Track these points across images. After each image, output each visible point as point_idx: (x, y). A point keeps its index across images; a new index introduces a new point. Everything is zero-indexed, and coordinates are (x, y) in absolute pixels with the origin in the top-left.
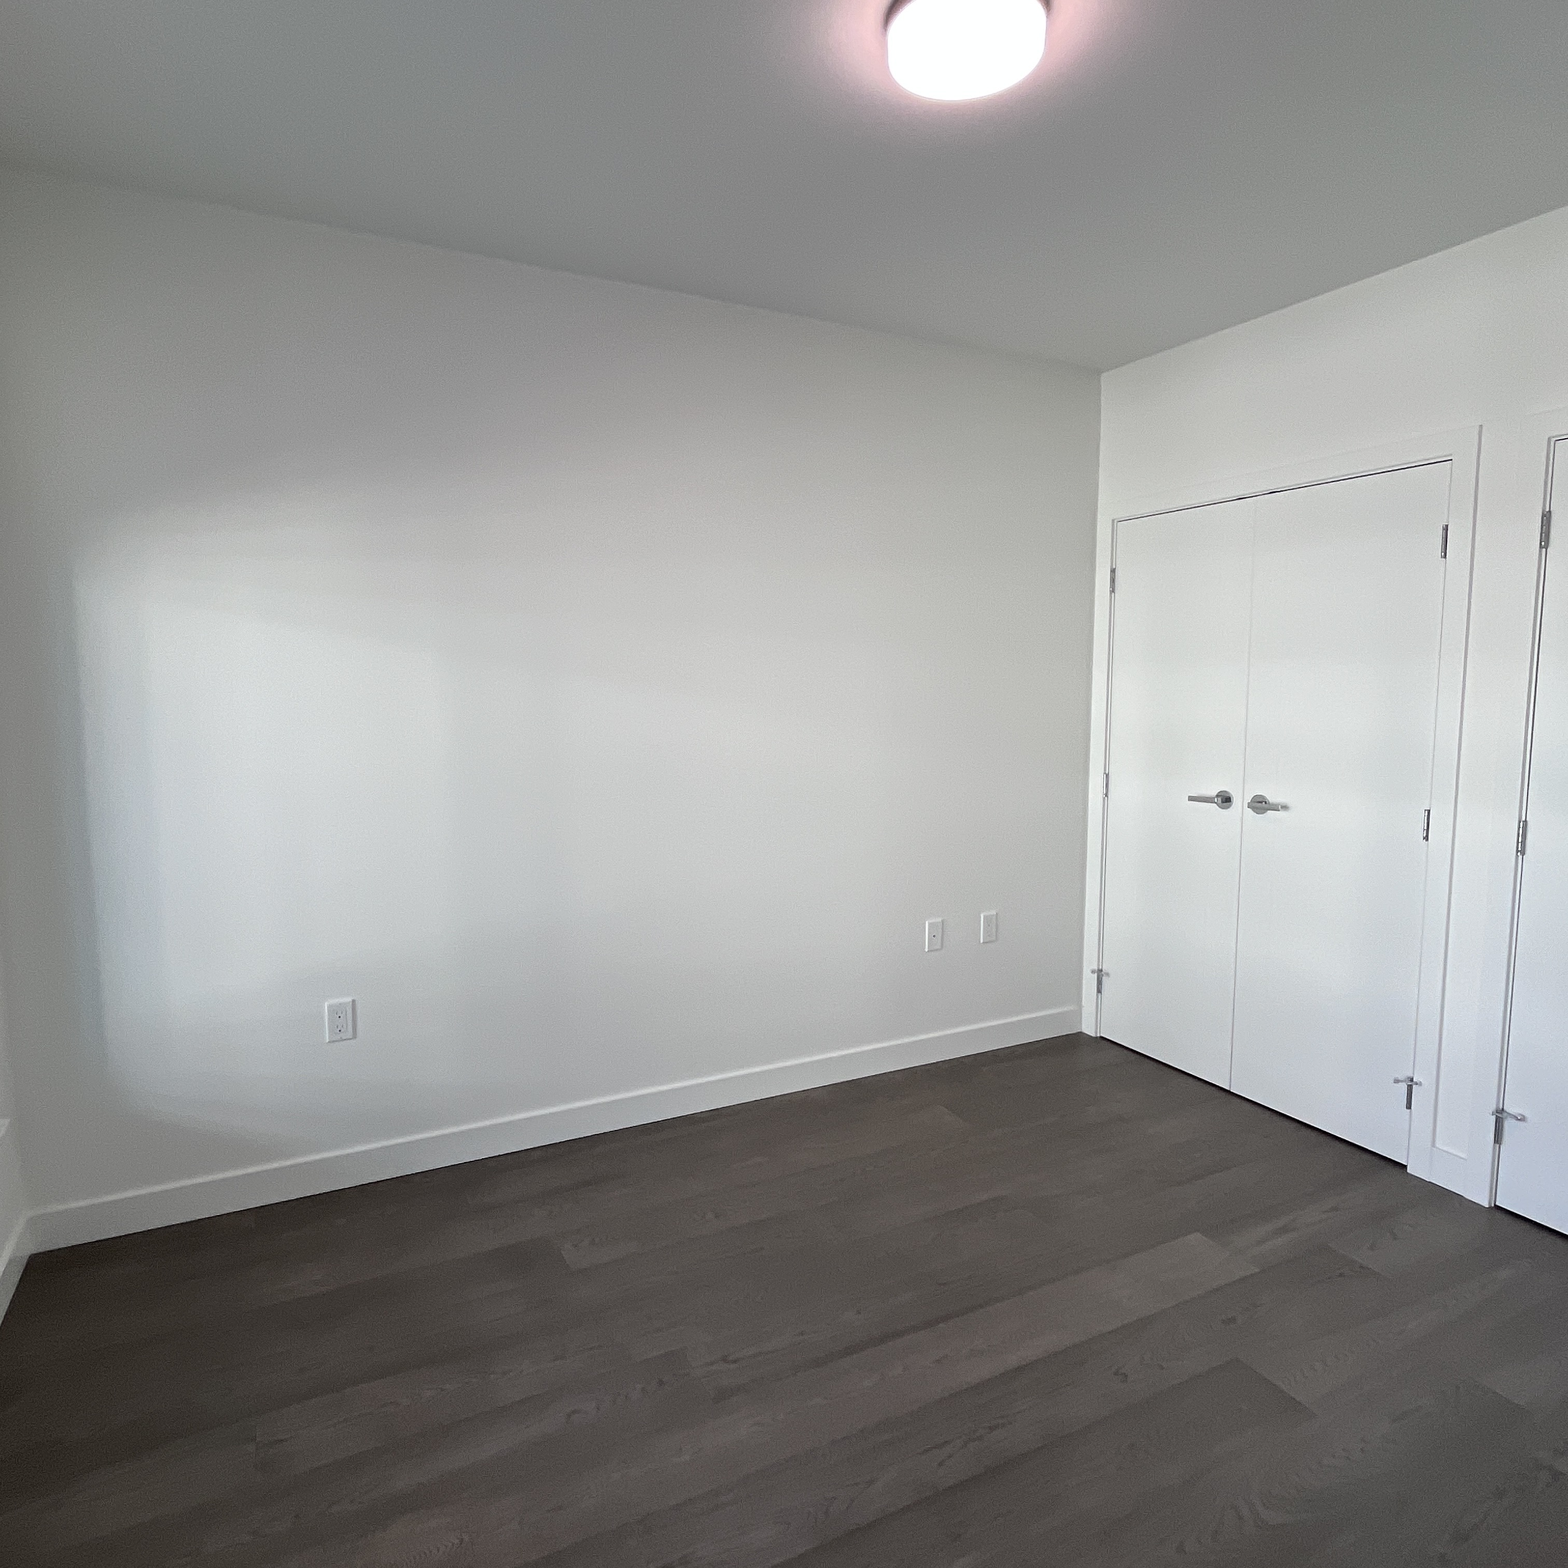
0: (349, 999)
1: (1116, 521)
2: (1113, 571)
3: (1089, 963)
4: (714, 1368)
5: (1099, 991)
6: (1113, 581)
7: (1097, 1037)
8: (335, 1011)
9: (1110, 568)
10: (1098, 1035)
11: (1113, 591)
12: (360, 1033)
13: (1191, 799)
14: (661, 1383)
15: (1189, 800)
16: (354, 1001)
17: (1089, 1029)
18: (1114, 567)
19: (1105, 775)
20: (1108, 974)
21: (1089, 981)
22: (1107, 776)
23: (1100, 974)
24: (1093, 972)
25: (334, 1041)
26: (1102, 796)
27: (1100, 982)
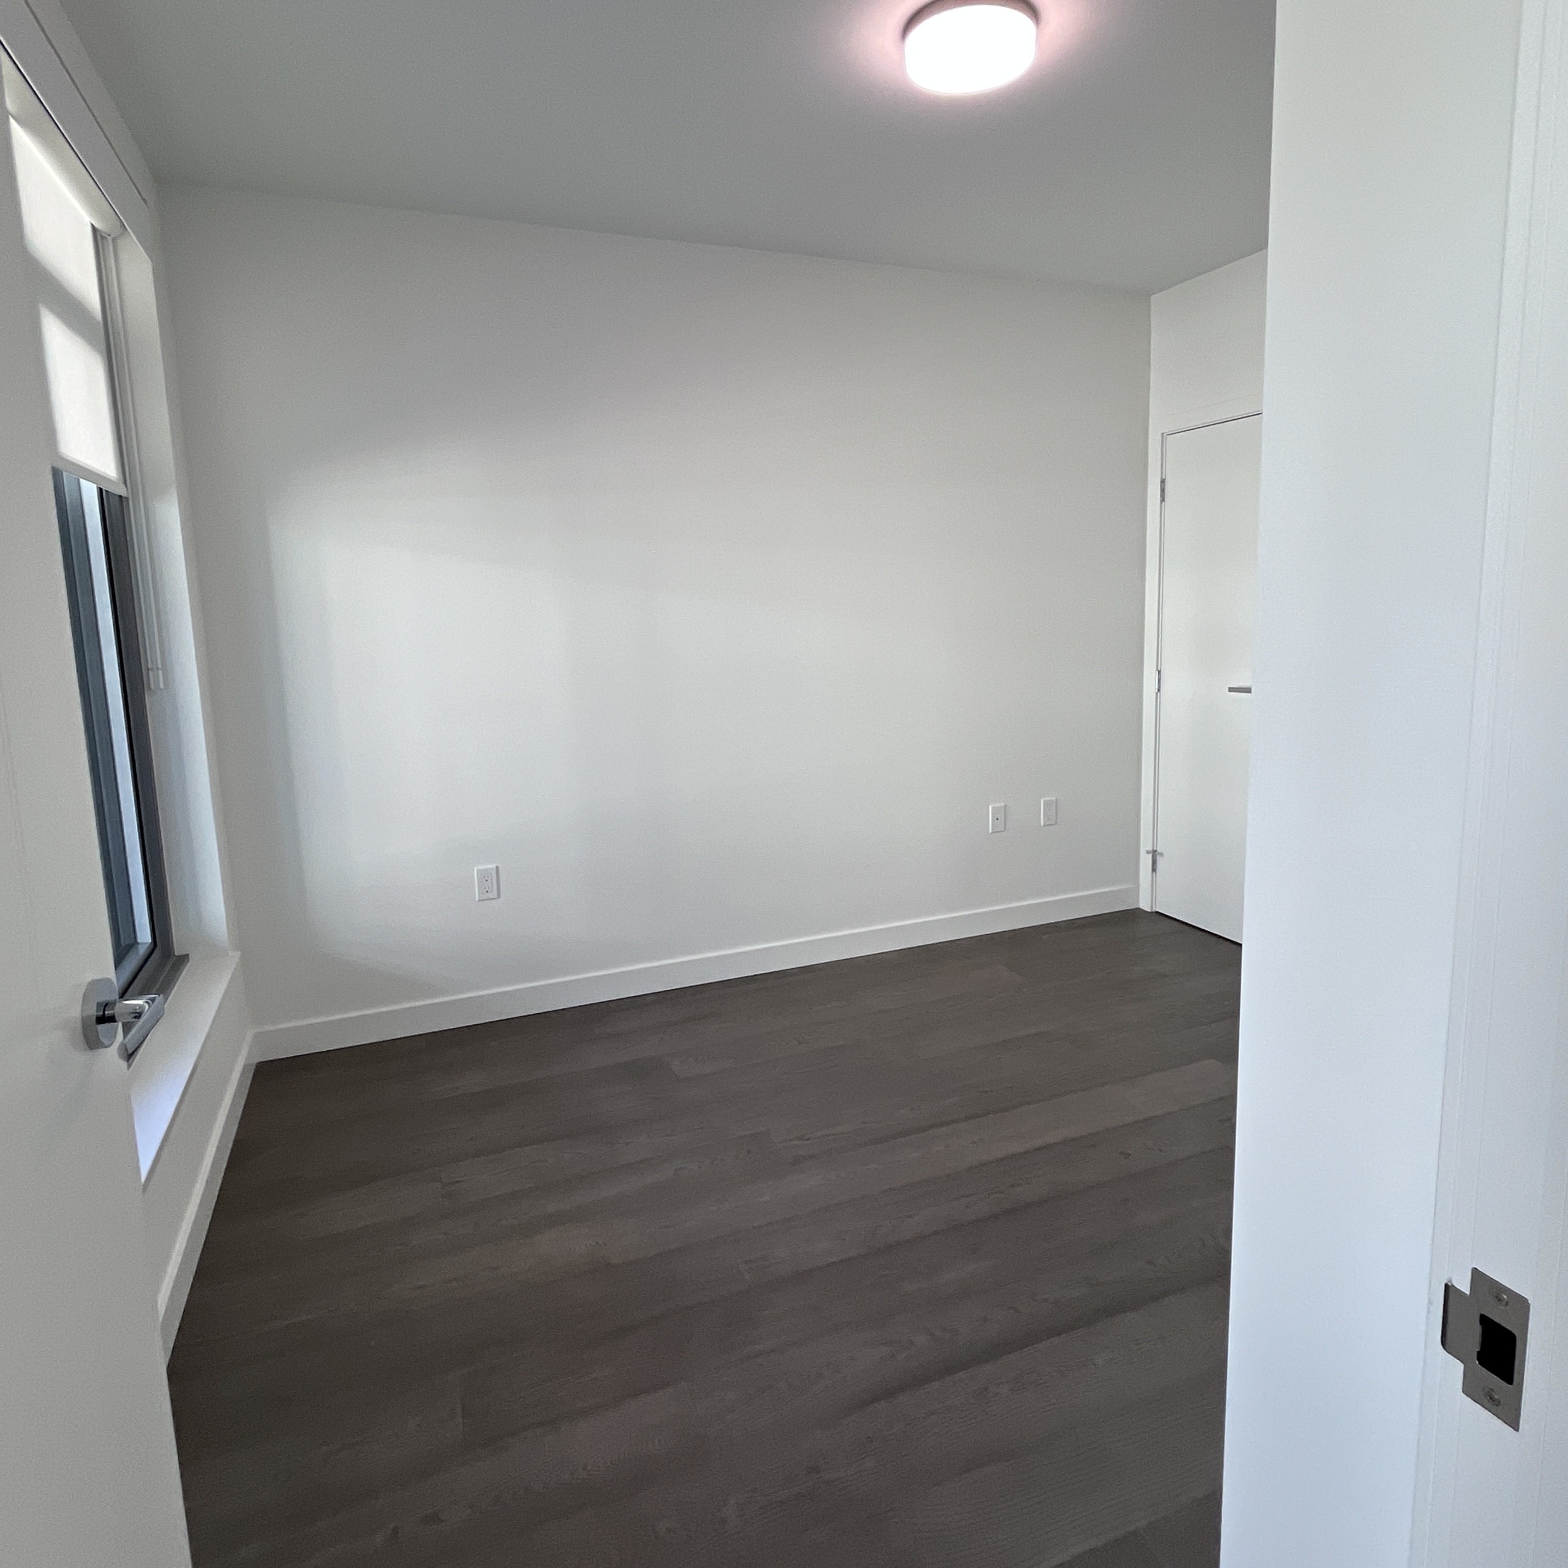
0: (493, 866)
1: (1165, 435)
2: (1163, 482)
3: (1145, 845)
4: (792, 1143)
5: (1154, 870)
6: (1163, 491)
7: (1152, 912)
8: (484, 876)
9: (1160, 478)
10: (1153, 910)
11: (1163, 499)
12: (502, 894)
13: (1231, 690)
14: (749, 1152)
15: (1229, 691)
16: (497, 867)
17: (1145, 905)
18: (1164, 478)
19: (1157, 672)
20: (1162, 855)
21: (1145, 861)
22: (1159, 672)
23: (1154, 853)
24: (1148, 852)
25: (483, 900)
26: (1154, 690)
27: (1154, 862)
